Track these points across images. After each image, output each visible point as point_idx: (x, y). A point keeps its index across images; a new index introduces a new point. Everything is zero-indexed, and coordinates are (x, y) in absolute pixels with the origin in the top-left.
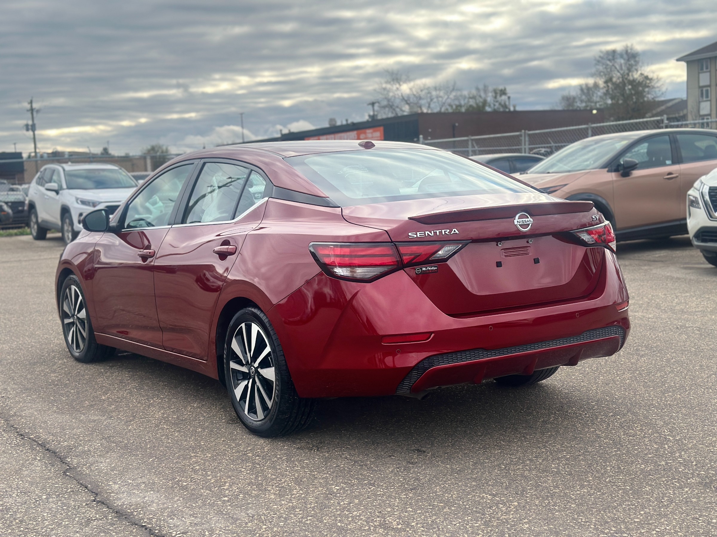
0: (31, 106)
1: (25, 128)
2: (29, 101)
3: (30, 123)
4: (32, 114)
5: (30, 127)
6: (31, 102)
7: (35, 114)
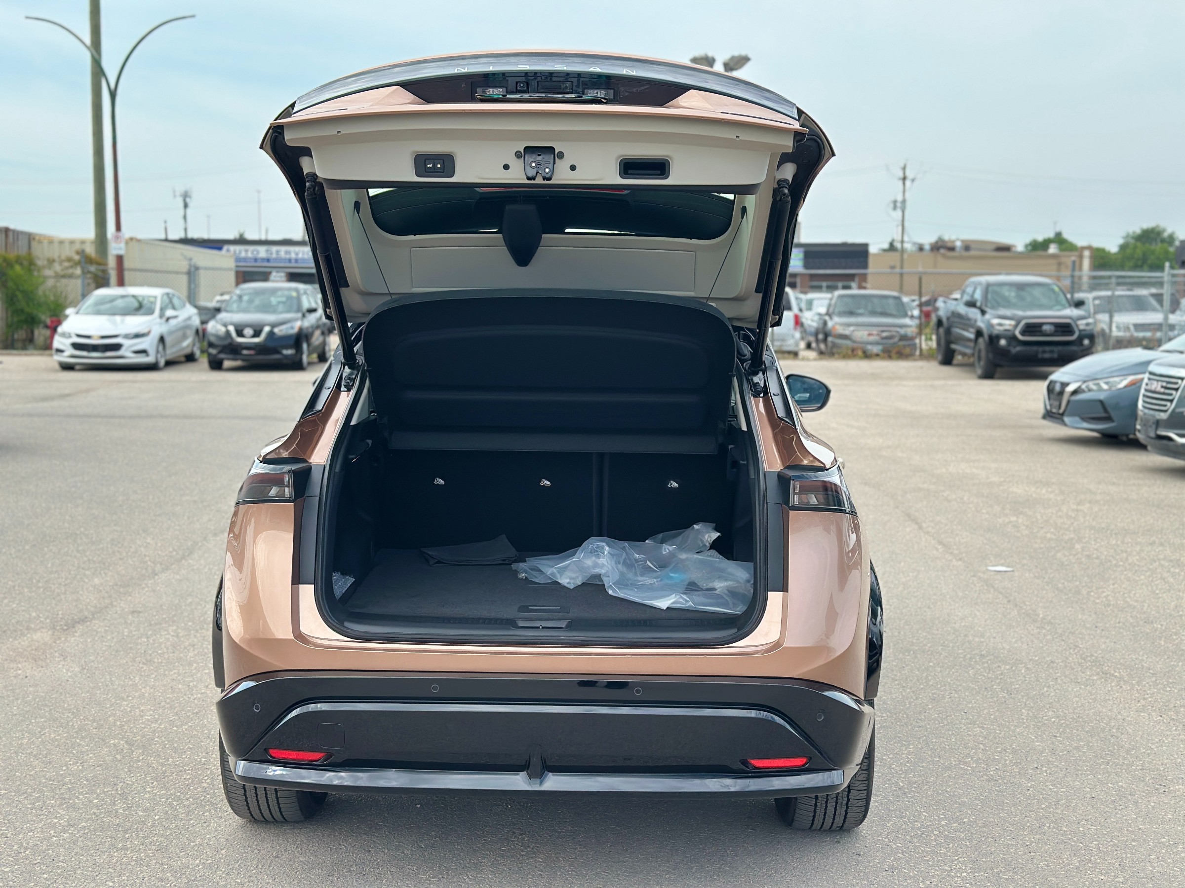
0: (904, 173)
1: (892, 205)
2: (902, 165)
3: (900, 198)
4: (904, 184)
5: (899, 205)
6: (904, 169)
7: (908, 183)
